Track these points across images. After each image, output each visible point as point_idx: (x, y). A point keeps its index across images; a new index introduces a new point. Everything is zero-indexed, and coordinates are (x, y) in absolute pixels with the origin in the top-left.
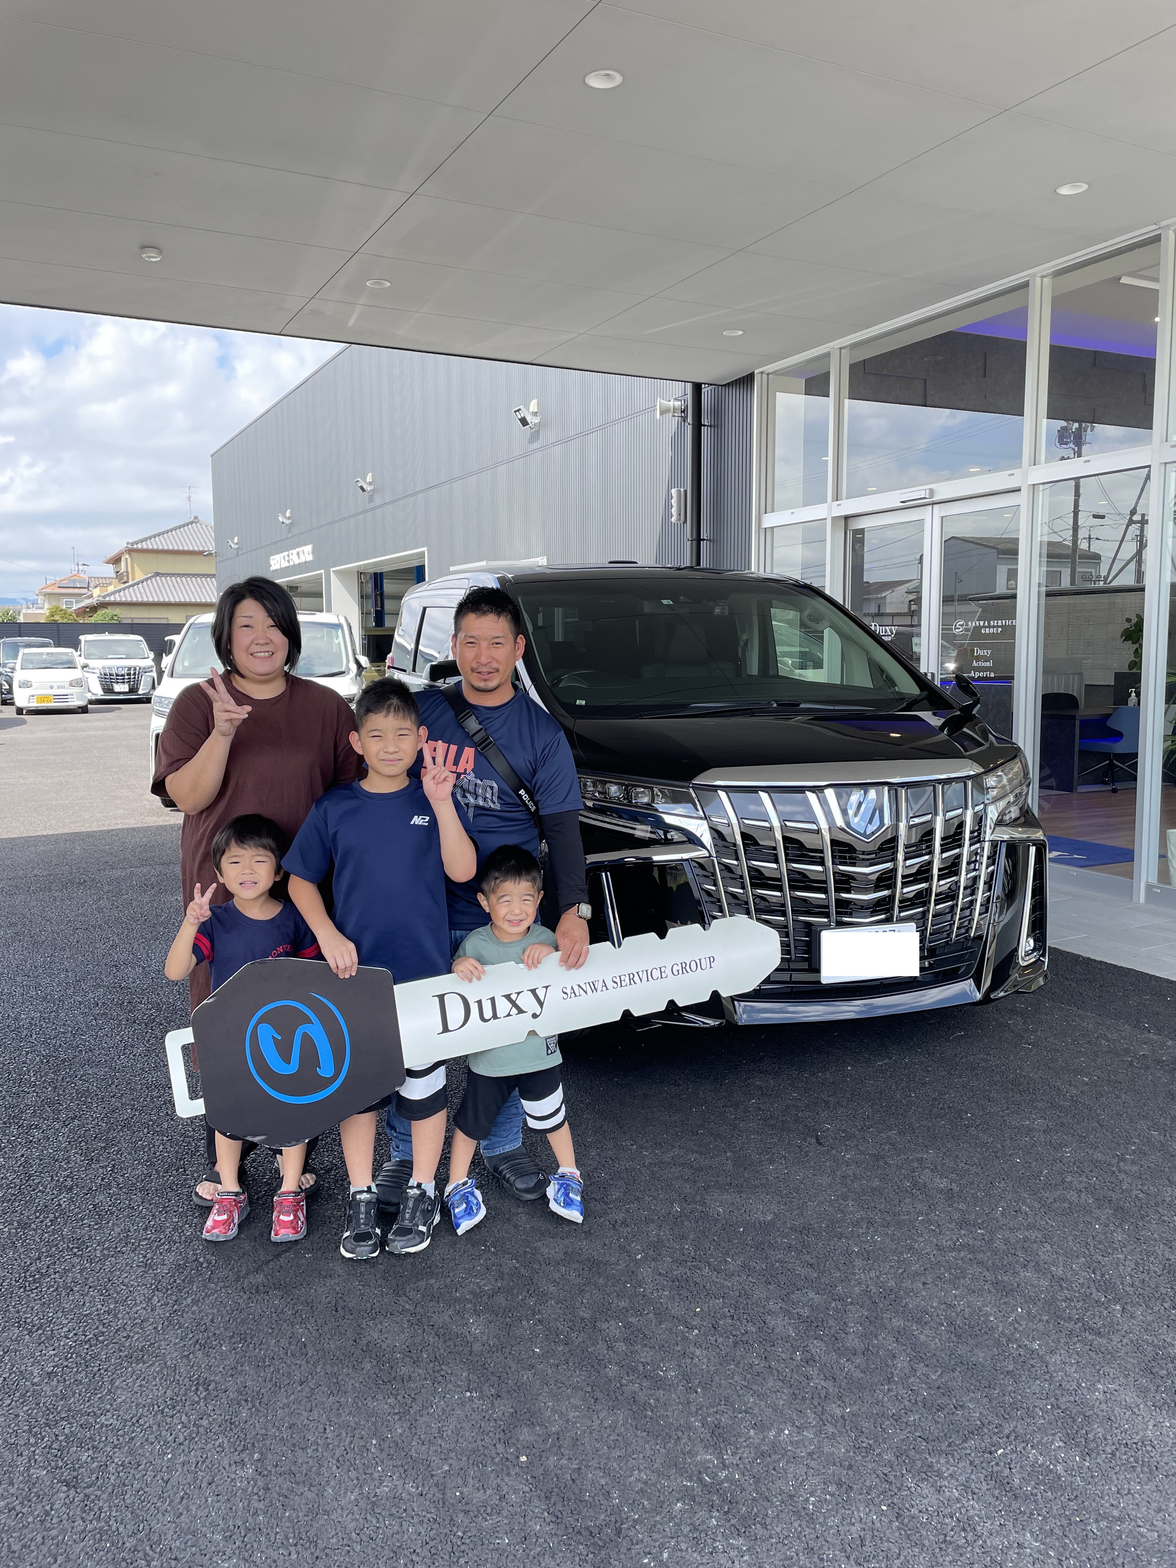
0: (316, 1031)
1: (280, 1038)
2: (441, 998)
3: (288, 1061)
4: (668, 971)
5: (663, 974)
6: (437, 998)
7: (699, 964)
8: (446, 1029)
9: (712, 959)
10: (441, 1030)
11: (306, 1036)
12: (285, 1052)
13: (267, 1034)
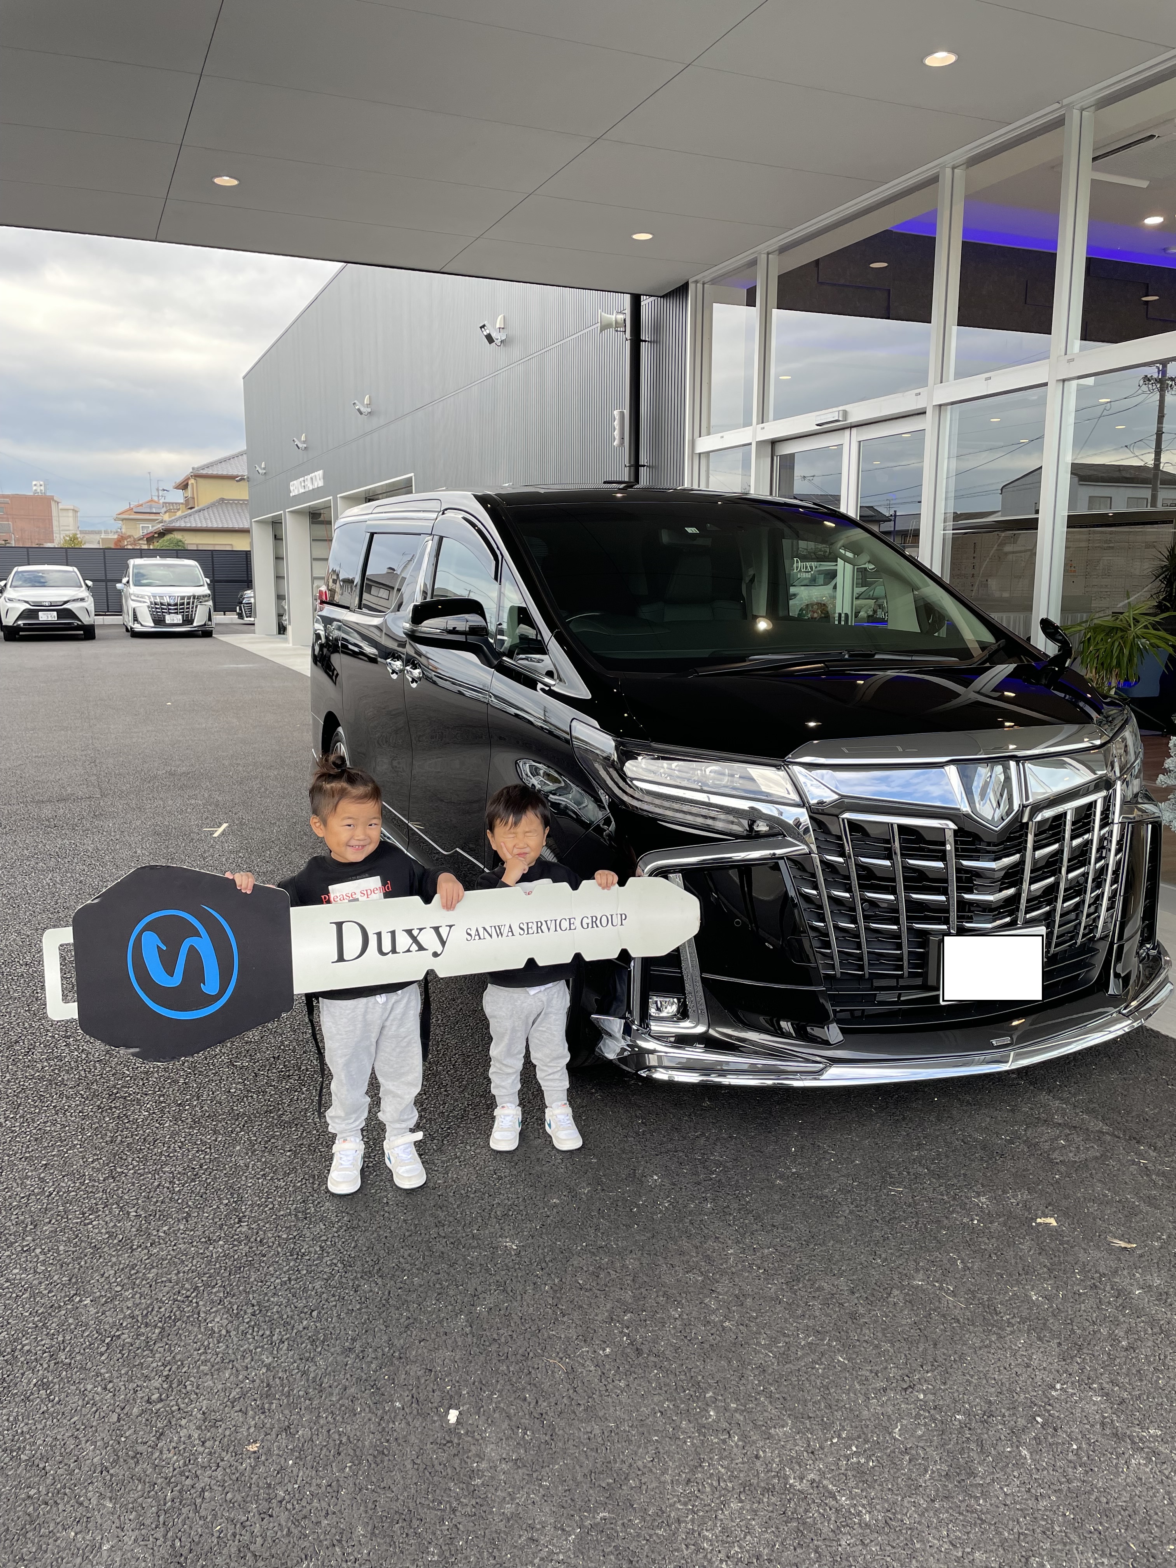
0: (204, 945)
1: (165, 948)
2: (339, 925)
3: (171, 973)
4: (577, 923)
5: (573, 927)
6: (334, 926)
7: (610, 920)
8: (341, 958)
9: (623, 917)
10: (336, 959)
11: (192, 950)
12: (168, 963)
13: (151, 944)
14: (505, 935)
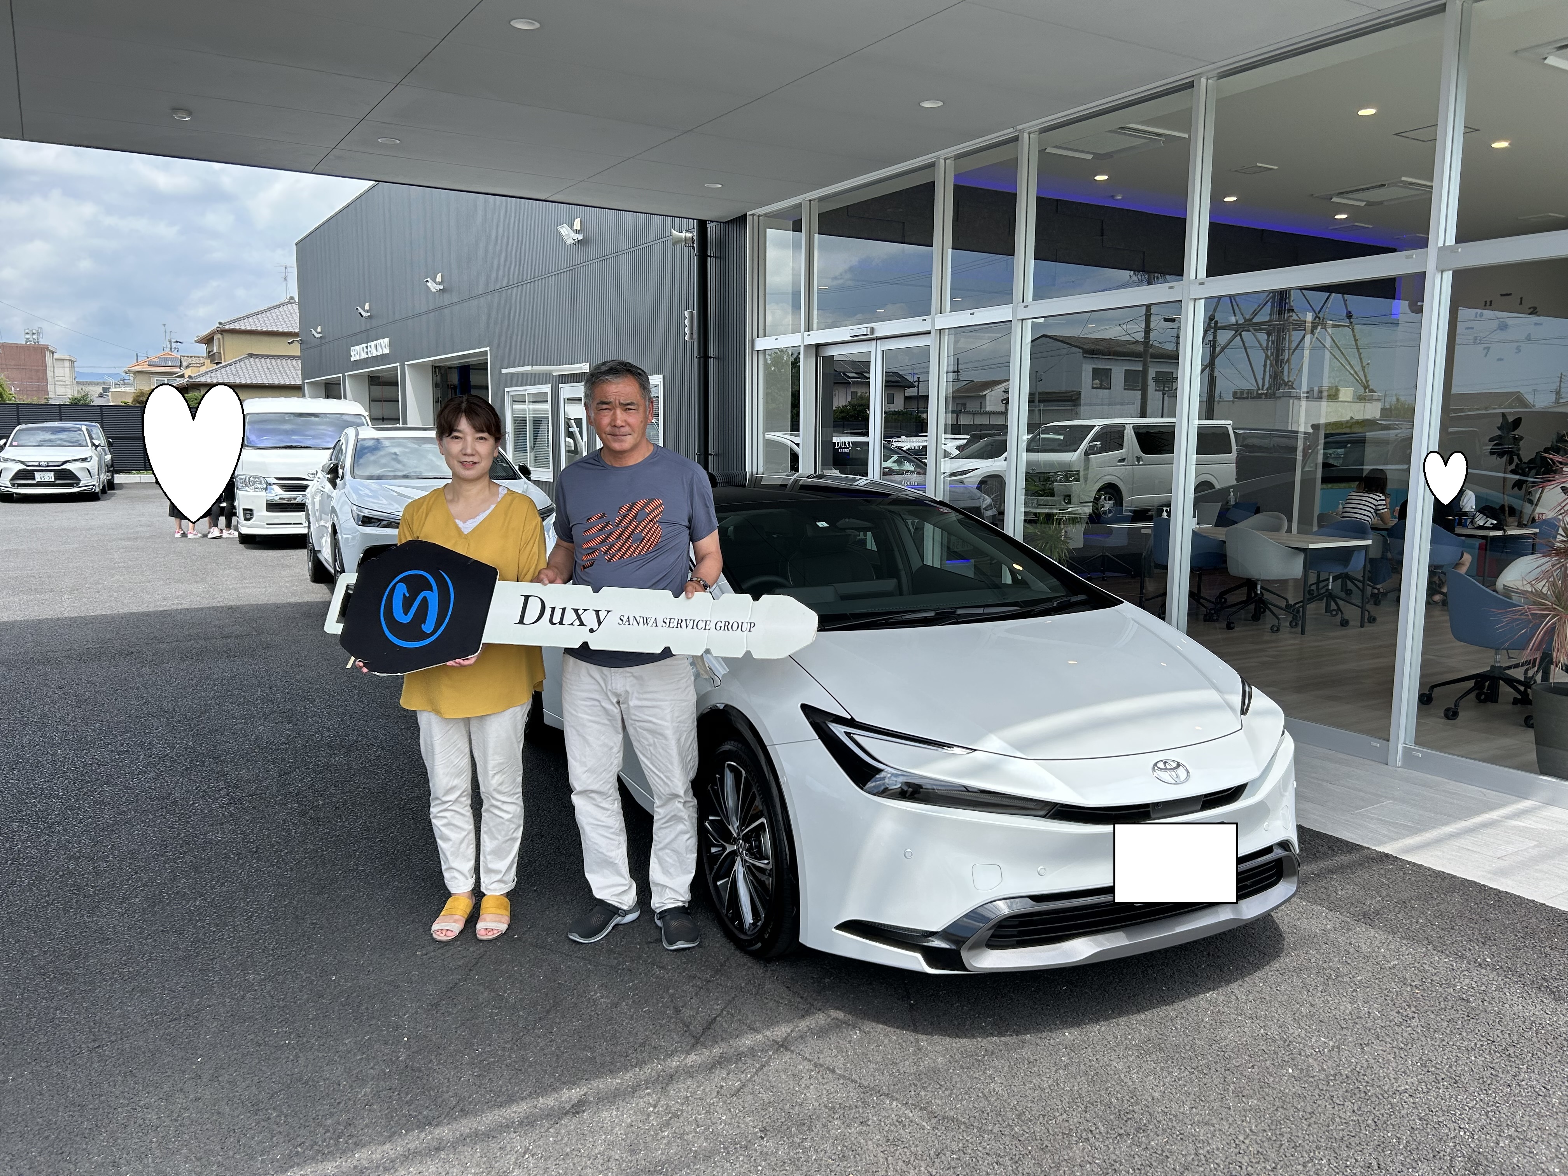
0: (433, 597)
1: (407, 595)
2: (527, 598)
3: (406, 613)
4: (713, 625)
5: (707, 627)
6: (523, 598)
7: (740, 626)
8: (521, 622)
9: (752, 625)
10: (518, 621)
11: (425, 599)
12: (407, 604)
13: (401, 590)
14: (650, 624)
